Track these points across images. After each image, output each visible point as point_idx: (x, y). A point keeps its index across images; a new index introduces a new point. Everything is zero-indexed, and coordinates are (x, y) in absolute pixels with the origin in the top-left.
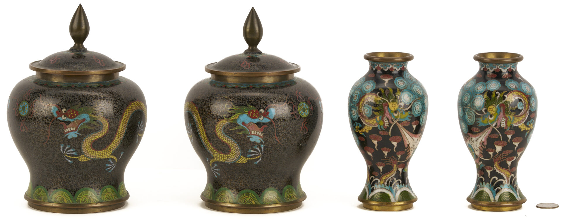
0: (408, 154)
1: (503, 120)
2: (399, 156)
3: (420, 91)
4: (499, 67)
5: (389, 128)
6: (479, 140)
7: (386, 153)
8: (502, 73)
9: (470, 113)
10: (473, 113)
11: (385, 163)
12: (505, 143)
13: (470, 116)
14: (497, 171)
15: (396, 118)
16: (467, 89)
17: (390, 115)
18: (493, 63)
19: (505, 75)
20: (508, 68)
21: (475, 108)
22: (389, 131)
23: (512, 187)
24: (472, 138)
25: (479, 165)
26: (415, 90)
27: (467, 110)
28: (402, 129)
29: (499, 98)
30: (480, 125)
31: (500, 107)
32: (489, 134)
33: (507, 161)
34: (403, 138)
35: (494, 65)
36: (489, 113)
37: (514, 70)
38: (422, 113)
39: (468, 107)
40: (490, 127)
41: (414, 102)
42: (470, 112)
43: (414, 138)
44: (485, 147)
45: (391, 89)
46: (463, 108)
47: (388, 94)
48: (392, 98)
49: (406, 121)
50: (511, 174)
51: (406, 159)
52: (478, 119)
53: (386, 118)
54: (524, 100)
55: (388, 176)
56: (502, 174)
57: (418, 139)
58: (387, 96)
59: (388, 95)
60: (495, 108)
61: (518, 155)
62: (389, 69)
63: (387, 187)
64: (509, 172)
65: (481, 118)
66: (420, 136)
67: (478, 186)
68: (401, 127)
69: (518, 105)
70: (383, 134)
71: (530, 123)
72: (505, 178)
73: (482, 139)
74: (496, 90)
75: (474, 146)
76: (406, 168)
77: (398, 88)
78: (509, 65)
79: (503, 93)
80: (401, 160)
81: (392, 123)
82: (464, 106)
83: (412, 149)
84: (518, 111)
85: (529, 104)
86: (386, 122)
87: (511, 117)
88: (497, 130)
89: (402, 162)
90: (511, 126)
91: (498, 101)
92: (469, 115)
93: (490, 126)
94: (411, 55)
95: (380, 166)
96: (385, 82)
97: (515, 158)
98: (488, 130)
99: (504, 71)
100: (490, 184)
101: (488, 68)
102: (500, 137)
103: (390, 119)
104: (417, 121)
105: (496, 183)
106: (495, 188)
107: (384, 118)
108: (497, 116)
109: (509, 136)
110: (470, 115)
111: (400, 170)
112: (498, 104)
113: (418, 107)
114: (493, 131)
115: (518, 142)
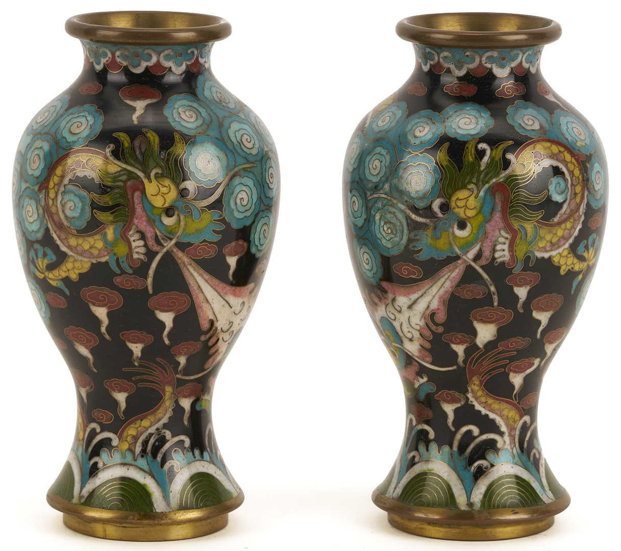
0: (212, 351)
1: (503, 237)
2: (182, 360)
3: (252, 142)
4: (484, 59)
5: (145, 266)
6: (421, 306)
7: (137, 349)
8: (497, 82)
9: (389, 216)
10: (400, 216)
11: (136, 382)
12: (508, 316)
13: (391, 226)
14: (478, 407)
15: (170, 233)
16: (379, 136)
17: (151, 221)
18: (466, 48)
19: (504, 87)
20: (513, 65)
21: (406, 198)
22: (145, 276)
23: (524, 458)
24: (394, 300)
25: (417, 385)
26: (233, 139)
27: (379, 205)
28: (191, 270)
29: (488, 165)
30: (423, 256)
31: (494, 194)
32: (454, 284)
33: (512, 375)
34: (192, 301)
35: (468, 53)
36: (453, 212)
37: (533, 70)
38: (257, 215)
39: (384, 196)
40: (460, 262)
41: (231, 179)
42: (389, 212)
43: (232, 299)
44: (441, 330)
45: (154, 134)
46: (366, 198)
47: (143, 150)
48: (158, 165)
49: (204, 241)
50: (521, 417)
51: (206, 366)
52: (416, 235)
53: (137, 232)
54: (568, 170)
55: (146, 423)
56: (492, 416)
57: (243, 303)
58: (139, 157)
59: (143, 154)
60: (476, 198)
61: (546, 353)
62: (147, 68)
63: (142, 462)
64: (517, 408)
65: (429, 232)
66: (251, 292)
67: (414, 457)
68: (186, 263)
69: (552, 188)
70: (128, 286)
71: (587, 248)
72: (504, 428)
73: (430, 303)
74: (477, 137)
75: (401, 325)
76: (206, 397)
77: (177, 131)
78: (518, 54)
79: (501, 146)
80: (187, 371)
81: (155, 248)
82: (369, 193)
83: (226, 336)
84: (549, 208)
85: (586, 182)
86: (137, 245)
87: (529, 227)
88: (480, 270)
89: (192, 378)
90: (527, 259)
91: (486, 174)
92: (386, 223)
93: (458, 258)
94: (222, 22)
95: (120, 391)
96: (134, 109)
97: (537, 362)
98: (453, 270)
99: (501, 72)
100: (455, 448)
101: (446, 65)
102: (489, 295)
103: (149, 235)
104: (241, 242)
105: (472, 446)
106: (471, 462)
107: (131, 233)
108: (482, 226)
109: (522, 292)
110: (391, 223)
111: (186, 403)
112: (487, 186)
113: (243, 195)
114: (469, 275)
115: (547, 311)
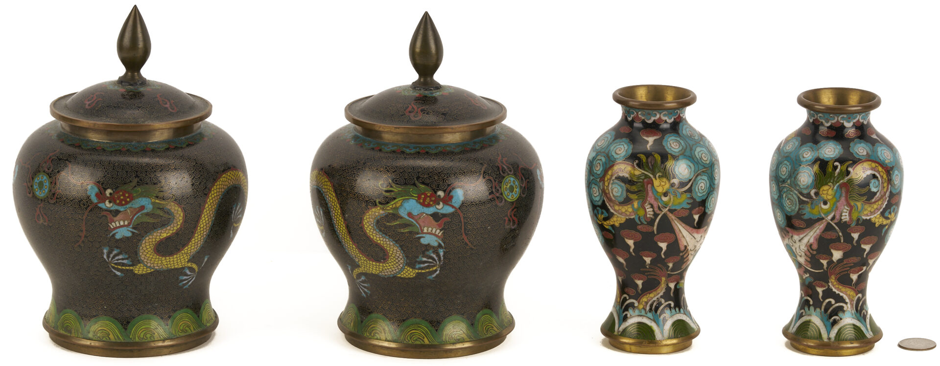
0: (685, 260)
1: (846, 208)
2: (671, 265)
3: (707, 158)
4: (839, 118)
5: (653, 221)
6: (805, 241)
7: (648, 260)
8: (846, 130)
9: (790, 196)
10: (795, 196)
11: (647, 276)
12: (849, 247)
13: (791, 201)
14: (834, 290)
15: (666, 205)
16: (787, 154)
17: (656, 199)
18: (830, 113)
19: (849, 132)
20: (855, 121)
21: (798, 188)
22: (653, 225)
23: (858, 315)
24: (792, 236)
25: (804, 278)
26: (697, 156)
27: (785, 190)
28: (676, 222)
29: (839, 174)
30: (806, 217)
31: (841, 188)
32: (821, 231)
33: (851, 274)
34: (676, 237)
35: (831, 115)
36: (821, 196)
37: (865, 123)
38: (709, 193)
39: (787, 185)
40: (824, 220)
41: (696, 177)
42: (790, 194)
43: (695, 235)
44: (815, 253)
45: (658, 155)
46: (779, 186)
47: (652, 164)
48: (659, 171)
49: (683, 208)
50: (857, 295)
51: (682, 267)
52: (802, 207)
53: (649, 204)
54: (880, 176)
55: (652, 295)
56: (841, 294)
59: (652, 166)
60: (832, 190)
61: (869, 264)
62: (654, 121)
63: (650, 315)
64: (855, 290)
65: (809, 205)
67: (802, 313)
68: (674, 219)
69: (871, 185)
70: (644, 230)
71: (890, 213)
72: (847, 300)
73: (809, 240)
74: (834, 159)
75: (796, 249)
77: (669, 154)
78: (857, 116)
79: (846, 164)
80: (673, 270)
81: (658, 212)
82: (780, 184)
83: (693, 252)
84: (870, 196)
85: (890, 181)
86: (649, 210)
87: (859, 204)
88: (834, 225)
89: (675, 273)
90: (858, 220)
91: (838, 178)
93: (823, 219)
95: (639, 280)
96: (648, 142)
97: (865, 268)
98: (820, 225)
99: (848, 124)
100: (823, 310)
101: (821, 120)
102: (839, 237)
103: (655, 206)
104: (701, 208)
105: (831, 309)
106: (830, 317)
107: (646, 204)
108: (835, 204)
109: (856, 236)
110: (790, 199)
111: (672, 285)
112: (838, 184)
113: (702, 185)
114: (829, 227)
115: (869, 244)
